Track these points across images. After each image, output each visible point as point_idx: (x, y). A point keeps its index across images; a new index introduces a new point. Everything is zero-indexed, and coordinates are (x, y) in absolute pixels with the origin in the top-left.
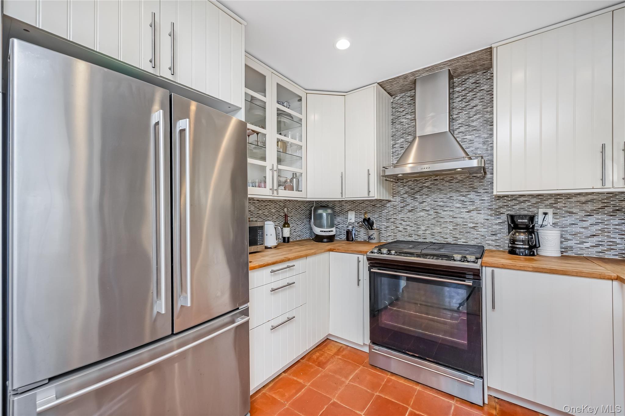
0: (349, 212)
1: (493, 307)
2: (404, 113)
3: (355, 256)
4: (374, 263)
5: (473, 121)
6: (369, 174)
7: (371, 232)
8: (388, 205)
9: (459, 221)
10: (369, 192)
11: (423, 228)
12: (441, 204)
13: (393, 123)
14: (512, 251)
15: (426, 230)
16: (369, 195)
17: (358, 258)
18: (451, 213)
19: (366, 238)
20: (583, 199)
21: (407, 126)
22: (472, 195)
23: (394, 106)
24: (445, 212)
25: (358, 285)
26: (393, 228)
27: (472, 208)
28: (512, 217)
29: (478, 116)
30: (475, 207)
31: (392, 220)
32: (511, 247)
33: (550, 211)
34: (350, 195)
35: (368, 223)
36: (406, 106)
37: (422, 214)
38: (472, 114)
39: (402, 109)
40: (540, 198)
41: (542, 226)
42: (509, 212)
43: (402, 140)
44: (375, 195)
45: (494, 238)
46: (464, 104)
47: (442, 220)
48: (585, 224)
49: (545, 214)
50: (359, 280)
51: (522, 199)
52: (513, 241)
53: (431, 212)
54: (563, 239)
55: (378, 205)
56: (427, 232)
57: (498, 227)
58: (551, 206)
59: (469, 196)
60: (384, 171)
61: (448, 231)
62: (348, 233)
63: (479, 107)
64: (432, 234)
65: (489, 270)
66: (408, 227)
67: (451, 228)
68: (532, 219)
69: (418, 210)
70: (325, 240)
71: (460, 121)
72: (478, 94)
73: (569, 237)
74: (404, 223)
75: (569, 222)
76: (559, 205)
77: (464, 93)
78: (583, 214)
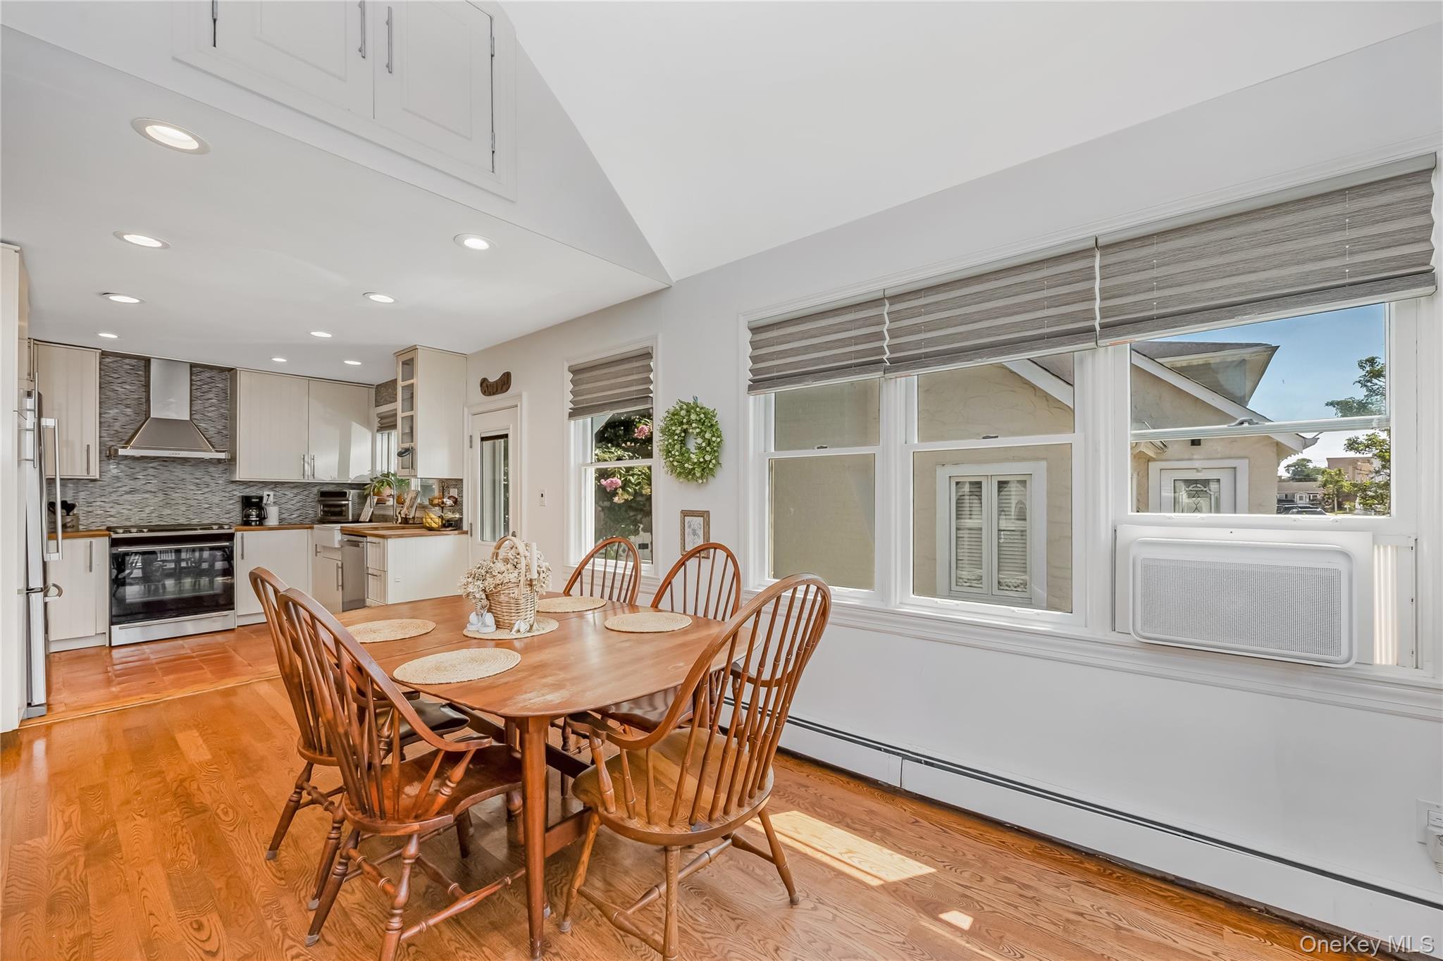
1: (243, 558)
2: (120, 381)
3: (83, 542)
4: (115, 543)
5: (209, 412)
6: (88, 450)
7: (68, 519)
9: (193, 502)
10: (86, 470)
12: (172, 485)
14: (248, 523)
15: (151, 513)
16: (88, 473)
17: (89, 543)
18: (183, 495)
20: (292, 485)
21: (124, 397)
22: (207, 479)
24: (177, 494)
25: (91, 570)
26: (100, 512)
27: (206, 490)
28: (244, 498)
29: (213, 409)
30: (209, 490)
32: (245, 521)
33: (272, 493)
35: (64, 508)
36: (123, 373)
38: (207, 405)
39: (116, 376)
40: (265, 484)
41: (266, 505)
42: (241, 494)
44: (93, 474)
45: (227, 516)
46: (199, 394)
47: (173, 502)
48: (294, 502)
49: (269, 495)
50: (91, 566)
51: (252, 484)
54: (280, 514)
56: (153, 515)
57: (231, 507)
58: (272, 489)
61: (180, 513)
64: (160, 516)
65: (238, 536)
67: (184, 509)
68: (261, 498)
72: (214, 389)
73: (284, 511)
75: (284, 501)
76: (277, 489)
77: (199, 383)
78: (292, 495)
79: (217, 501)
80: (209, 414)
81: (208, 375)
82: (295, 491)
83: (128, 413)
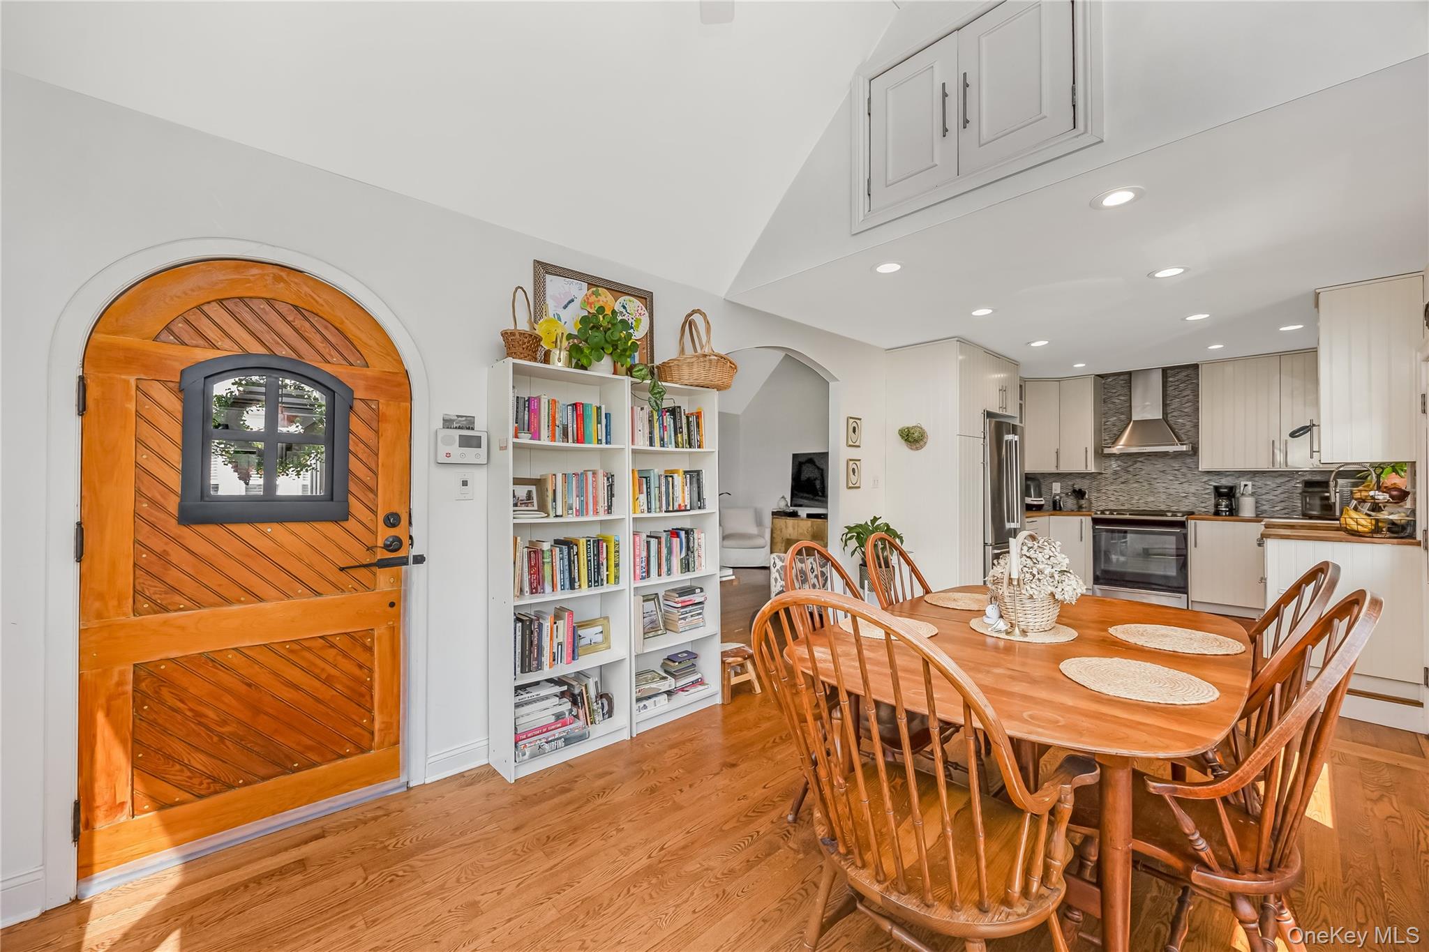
0: (1054, 484)
1: (1196, 546)
2: (1117, 394)
3: (1078, 519)
4: (1096, 521)
5: (1185, 408)
6: (1086, 451)
7: (1083, 502)
8: (1099, 477)
9: (1172, 491)
10: (1087, 466)
11: (1136, 498)
12: (1156, 476)
13: (1105, 402)
14: (1217, 513)
15: (1139, 499)
16: (1086, 468)
17: (1081, 520)
18: (1164, 485)
19: (1075, 507)
20: (1274, 474)
21: (1120, 406)
22: (1184, 470)
23: (1106, 386)
24: (1159, 484)
25: (1081, 540)
26: (1104, 497)
27: (1184, 480)
28: (1217, 488)
29: (1189, 404)
30: (1187, 480)
31: (1104, 491)
32: (1215, 510)
33: (1250, 483)
34: (1064, 469)
35: (1080, 494)
36: (1119, 388)
37: (1135, 485)
38: (1184, 402)
39: (1114, 391)
40: (1243, 473)
41: (1243, 494)
43: (1115, 418)
44: (1092, 468)
45: (1203, 505)
46: (1177, 393)
47: (1156, 491)
48: (1276, 493)
49: (1246, 485)
50: (1081, 537)
51: (1227, 474)
52: (1217, 505)
53: (1145, 484)
54: (1258, 503)
55: (1088, 477)
56: (1141, 501)
57: (1205, 496)
58: (1250, 479)
59: (1181, 470)
60: (1102, 450)
61: (1162, 500)
62: (1055, 503)
63: (1191, 397)
64: (1146, 503)
65: (1193, 522)
66: (1121, 498)
67: (1164, 497)
68: (1234, 488)
69: (1131, 482)
70: (1034, 509)
71: (1173, 407)
72: (1190, 386)
73: (1265, 503)
74: (1116, 493)
75: (1264, 491)
76: (1256, 479)
77: (1177, 383)
78: (1275, 485)
79: (1193, 491)
80: (1186, 410)
81: (1184, 374)
82: (1279, 481)
83: (1123, 419)
